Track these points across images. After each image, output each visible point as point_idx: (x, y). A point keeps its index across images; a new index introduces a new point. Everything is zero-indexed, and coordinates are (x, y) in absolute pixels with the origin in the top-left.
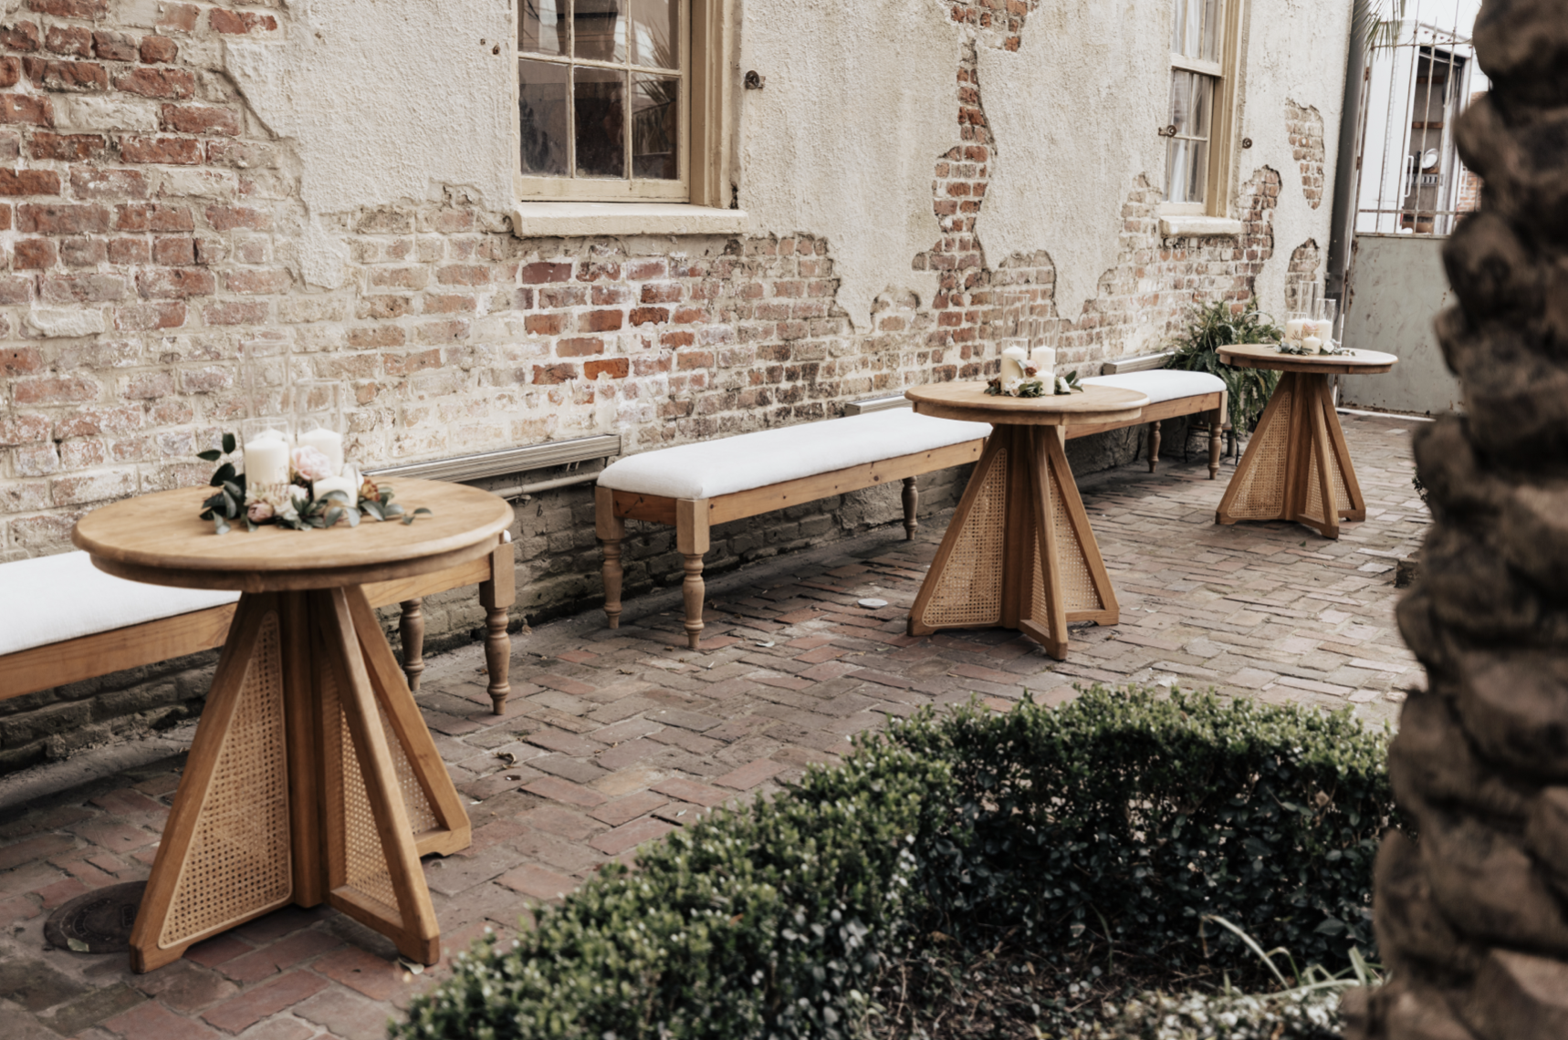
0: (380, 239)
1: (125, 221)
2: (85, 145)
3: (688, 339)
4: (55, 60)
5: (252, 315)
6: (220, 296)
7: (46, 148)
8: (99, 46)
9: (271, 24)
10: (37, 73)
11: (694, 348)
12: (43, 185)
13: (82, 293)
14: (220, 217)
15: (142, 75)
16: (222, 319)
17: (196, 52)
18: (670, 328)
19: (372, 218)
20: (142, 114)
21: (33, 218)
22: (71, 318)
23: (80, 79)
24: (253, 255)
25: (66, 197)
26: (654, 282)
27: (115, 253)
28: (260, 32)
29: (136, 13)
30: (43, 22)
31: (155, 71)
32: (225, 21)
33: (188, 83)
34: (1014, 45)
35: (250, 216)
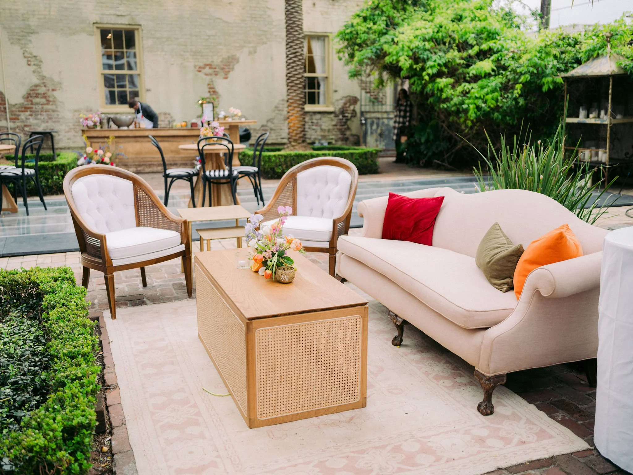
0: (77, 114)
1: (41, 111)
2: (37, 104)
4: (33, 95)
5: (59, 122)
6: (54, 120)
7: (32, 104)
8: (39, 94)
9: (59, 90)
10: (31, 97)
12: (32, 108)
13: (36, 119)
14: (53, 111)
16: (54, 122)
17: (50, 93)
19: (76, 111)
20: (43, 101)
21: (31, 111)
22: (35, 121)
23: (37, 97)
24: (58, 115)
25: (34, 109)
29: (42, 90)
30: (32, 92)
31: (44, 96)
32: (53, 90)
33: (49, 97)
34: (226, 78)
35: (57, 111)
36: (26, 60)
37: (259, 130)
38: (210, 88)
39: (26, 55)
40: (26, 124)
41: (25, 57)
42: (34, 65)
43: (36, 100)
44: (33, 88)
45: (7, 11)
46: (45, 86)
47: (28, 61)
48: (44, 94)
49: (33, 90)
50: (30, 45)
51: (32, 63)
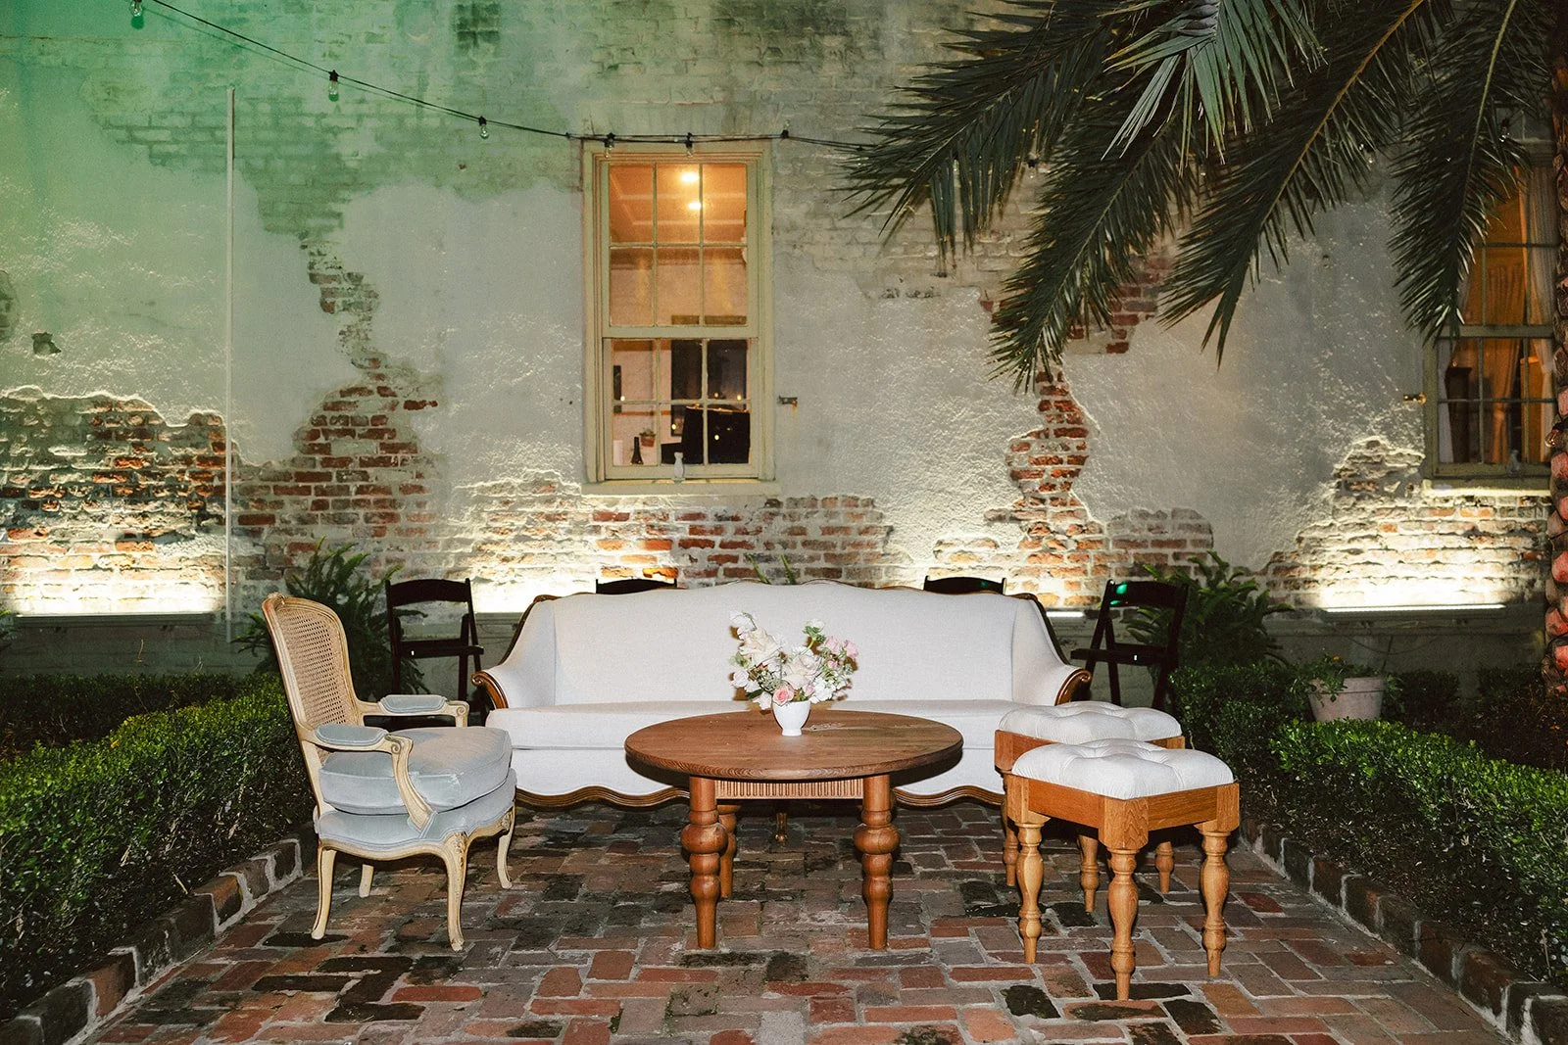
1: (360, 491)
2: (346, 461)
3: (735, 559)
4: (333, 428)
6: (403, 523)
7: (327, 462)
8: (355, 421)
9: (434, 404)
10: (326, 433)
11: (741, 564)
12: (327, 478)
13: (340, 521)
14: (406, 489)
15: (370, 430)
16: (405, 533)
17: (399, 419)
18: (718, 550)
20: (372, 448)
21: (321, 491)
23: (347, 433)
24: (421, 505)
25: (334, 482)
26: (698, 523)
27: (357, 503)
28: (429, 408)
29: (369, 406)
30: (329, 414)
31: (377, 429)
32: (412, 405)
33: (393, 433)
34: (1121, 348)
35: (420, 489)
36: (317, 289)
37: (1264, 572)
38: (1052, 390)
39: (321, 269)
40: (298, 538)
41: (313, 278)
42: (347, 307)
43: (342, 448)
44: (338, 398)
45: (265, 108)
46: (383, 391)
47: (324, 293)
48: (377, 419)
49: (335, 406)
50: (336, 235)
51: (339, 301)
